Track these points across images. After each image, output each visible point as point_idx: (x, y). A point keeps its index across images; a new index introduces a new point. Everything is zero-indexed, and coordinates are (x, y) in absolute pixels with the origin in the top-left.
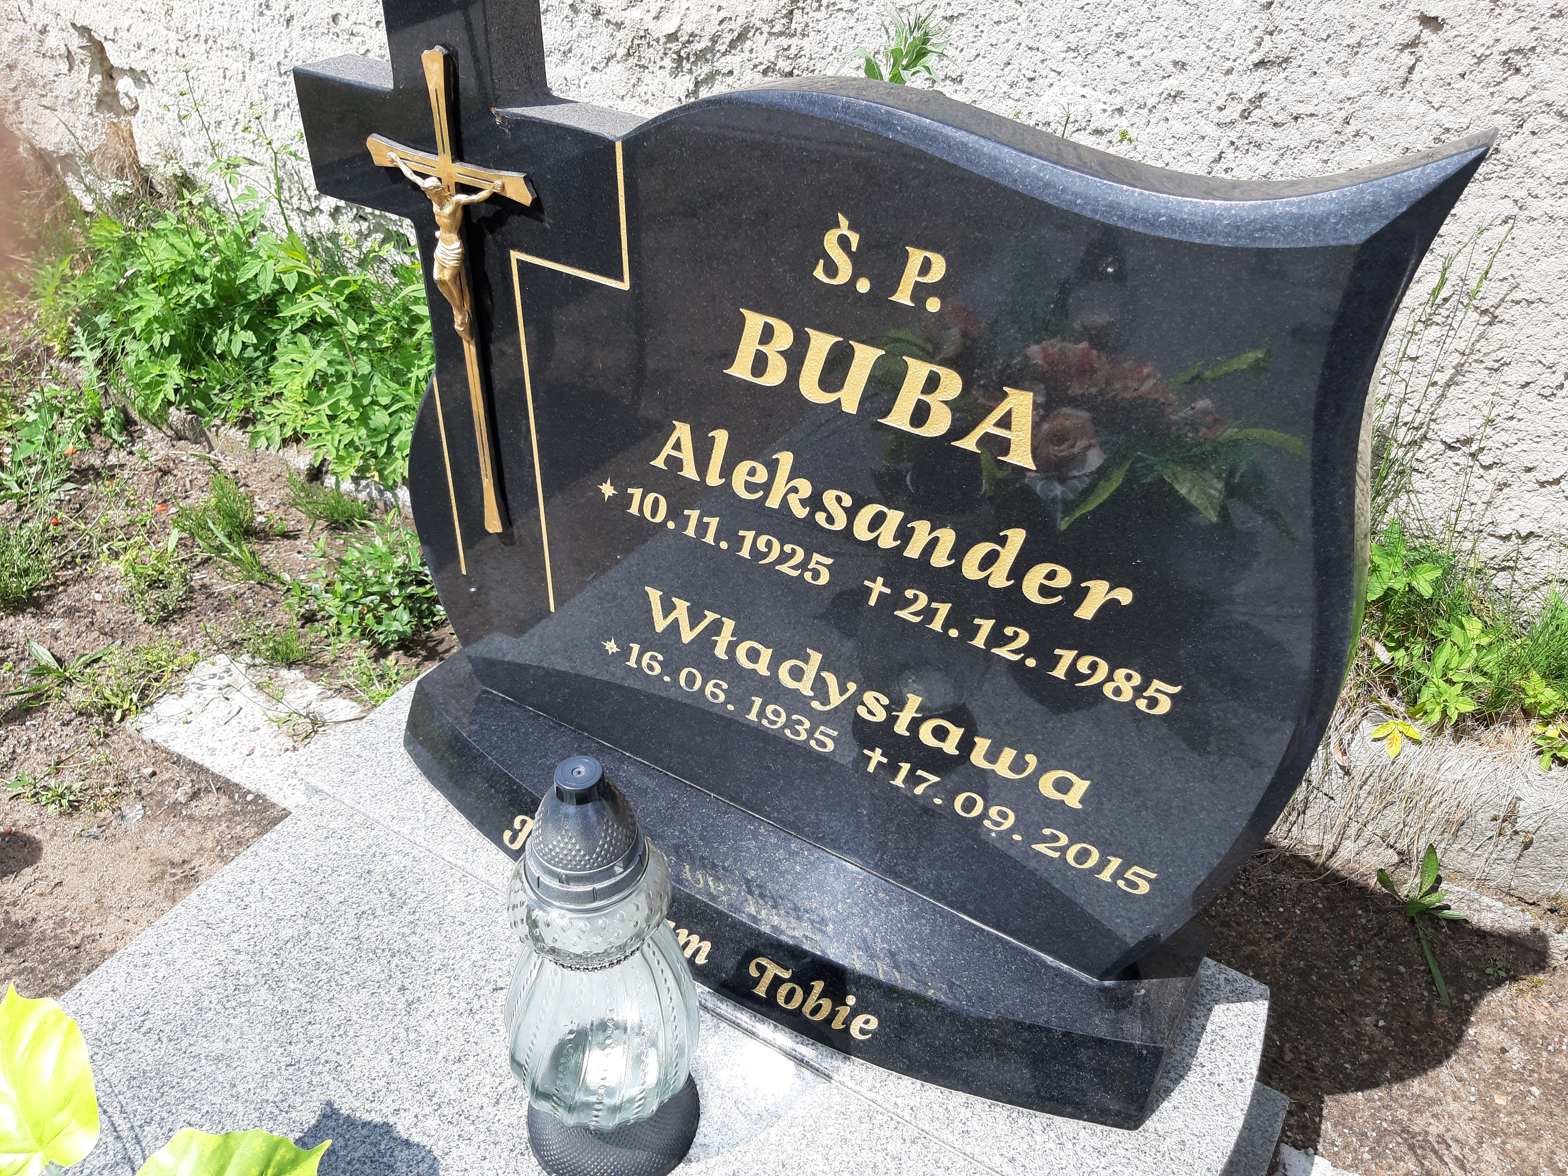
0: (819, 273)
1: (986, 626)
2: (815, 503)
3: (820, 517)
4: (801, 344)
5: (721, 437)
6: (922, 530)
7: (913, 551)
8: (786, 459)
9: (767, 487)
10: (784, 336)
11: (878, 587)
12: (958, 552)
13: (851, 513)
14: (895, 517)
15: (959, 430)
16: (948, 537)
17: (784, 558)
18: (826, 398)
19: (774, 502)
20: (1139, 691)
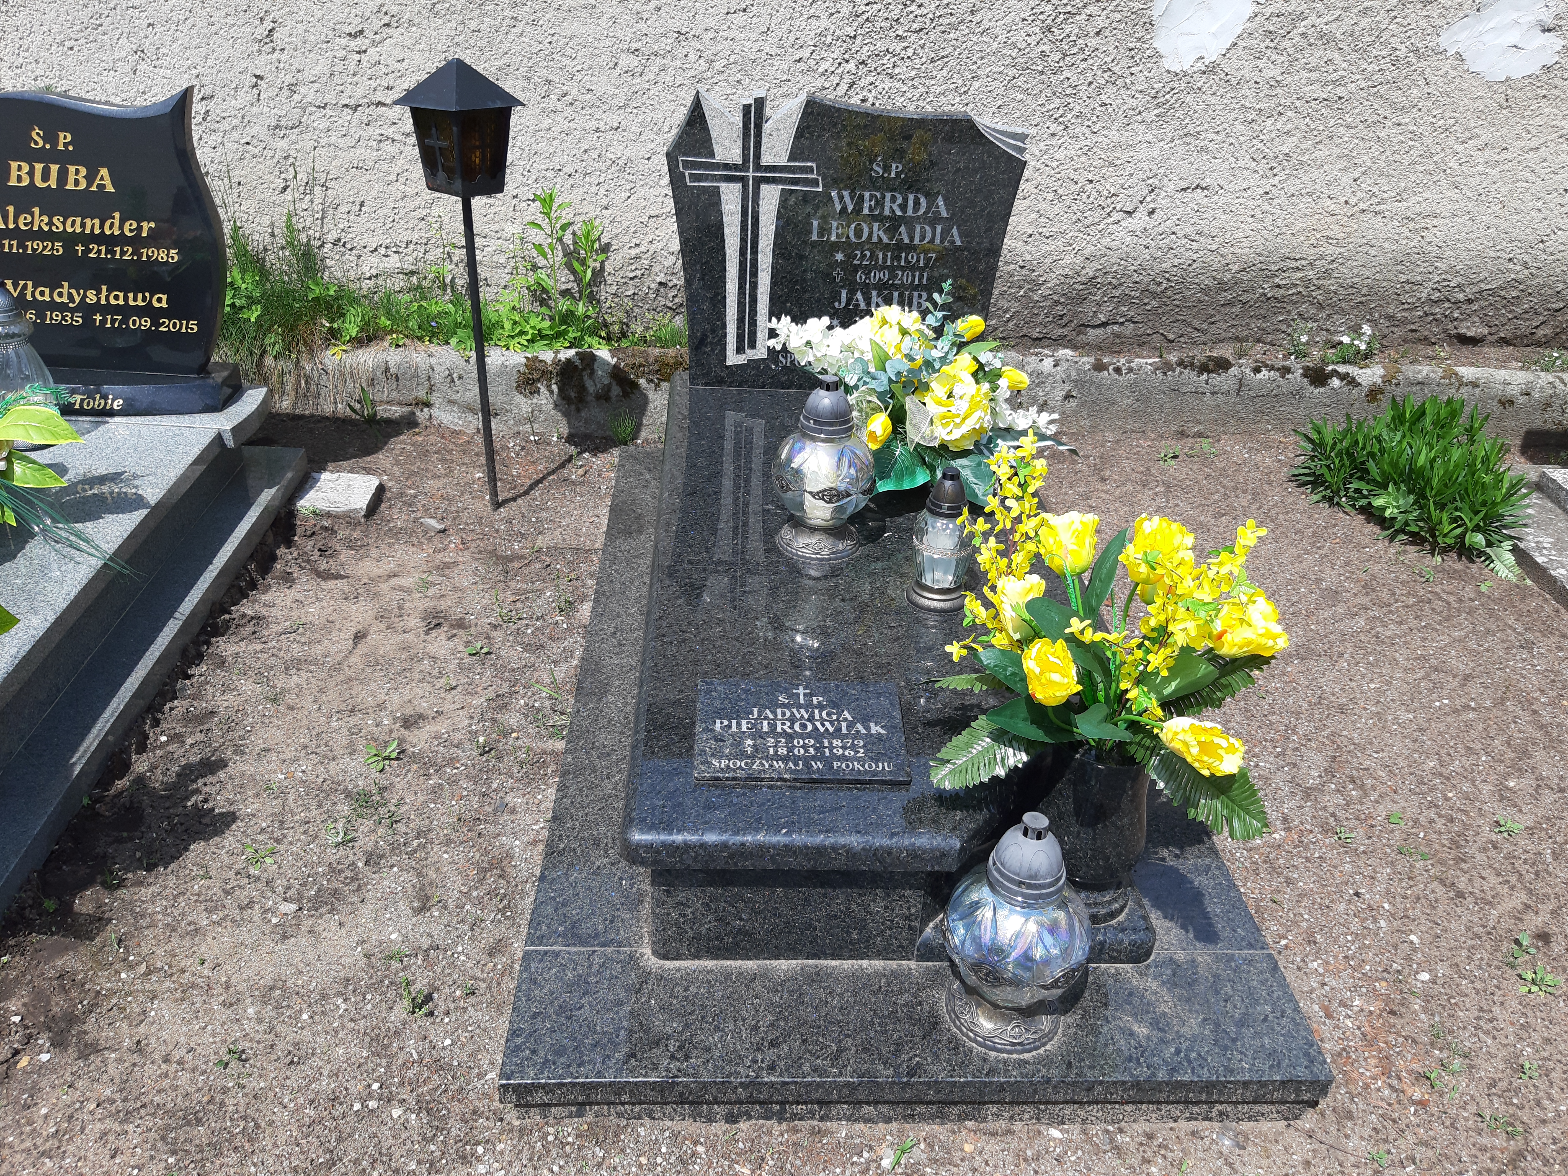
0: (33, 145)
1: (118, 249)
2: (50, 223)
3: (54, 229)
4: (32, 168)
5: (11, 209)
6: (88, 222)
7: (88, 231)
8: (36, 210)
9: (32, 223)
10: (26, 168)
11: (80, 248)
12: (102, 226)
13: (64, 223)
14: (78, 220)
15: (90, 184)
16: (97, 222)
17: (45, 248)
18: (45, 185)
19: (36, 228)
20: (167, 255)
